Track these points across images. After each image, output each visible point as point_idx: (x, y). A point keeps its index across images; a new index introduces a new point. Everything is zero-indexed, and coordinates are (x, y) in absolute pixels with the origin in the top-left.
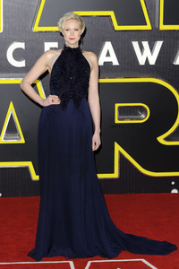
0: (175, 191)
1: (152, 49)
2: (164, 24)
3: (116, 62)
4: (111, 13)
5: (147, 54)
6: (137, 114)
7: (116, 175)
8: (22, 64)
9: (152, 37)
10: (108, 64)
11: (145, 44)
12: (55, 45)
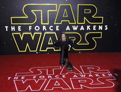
0: (80, 53)
1: (76, 27)
2: (78, 23)
3: (69, 30)
4: (69, 21)
5: (75, 28)
6: (73, 39)
7: (69, 50)
8: (52, 30)
11: (75, 26)
12: (58, 26)
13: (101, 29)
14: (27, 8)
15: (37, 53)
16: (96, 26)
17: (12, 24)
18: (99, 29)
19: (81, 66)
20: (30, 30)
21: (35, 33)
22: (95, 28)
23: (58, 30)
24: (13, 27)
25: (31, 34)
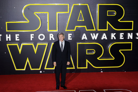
0: (102, 72)
2: (99, 29)
3: (86, 39)
4: (85, 26)
5: (95, 37)
6: (92, 52)
7: (87, 68)
9: (96, 32)
10: (84, 39)
11: (94, 34)
12: (71, 34)
13: (131, 38)
14: (29, 9)
15: (41, 72)
16: (123, 34)
17: (7, 31)
18: (129, 38)
19: (104, 90)
20: (31, 39)
21: (38, 44)
22: (122, 36)
23: (71, 39)
24: (8, 36)
25: (33, 44)
